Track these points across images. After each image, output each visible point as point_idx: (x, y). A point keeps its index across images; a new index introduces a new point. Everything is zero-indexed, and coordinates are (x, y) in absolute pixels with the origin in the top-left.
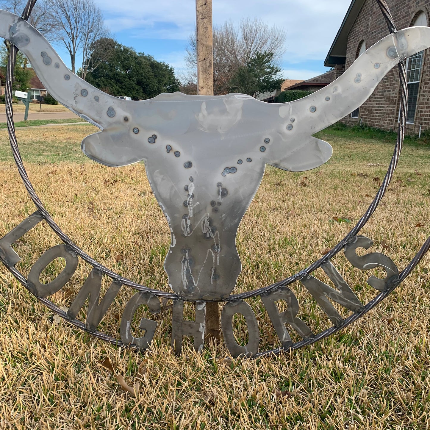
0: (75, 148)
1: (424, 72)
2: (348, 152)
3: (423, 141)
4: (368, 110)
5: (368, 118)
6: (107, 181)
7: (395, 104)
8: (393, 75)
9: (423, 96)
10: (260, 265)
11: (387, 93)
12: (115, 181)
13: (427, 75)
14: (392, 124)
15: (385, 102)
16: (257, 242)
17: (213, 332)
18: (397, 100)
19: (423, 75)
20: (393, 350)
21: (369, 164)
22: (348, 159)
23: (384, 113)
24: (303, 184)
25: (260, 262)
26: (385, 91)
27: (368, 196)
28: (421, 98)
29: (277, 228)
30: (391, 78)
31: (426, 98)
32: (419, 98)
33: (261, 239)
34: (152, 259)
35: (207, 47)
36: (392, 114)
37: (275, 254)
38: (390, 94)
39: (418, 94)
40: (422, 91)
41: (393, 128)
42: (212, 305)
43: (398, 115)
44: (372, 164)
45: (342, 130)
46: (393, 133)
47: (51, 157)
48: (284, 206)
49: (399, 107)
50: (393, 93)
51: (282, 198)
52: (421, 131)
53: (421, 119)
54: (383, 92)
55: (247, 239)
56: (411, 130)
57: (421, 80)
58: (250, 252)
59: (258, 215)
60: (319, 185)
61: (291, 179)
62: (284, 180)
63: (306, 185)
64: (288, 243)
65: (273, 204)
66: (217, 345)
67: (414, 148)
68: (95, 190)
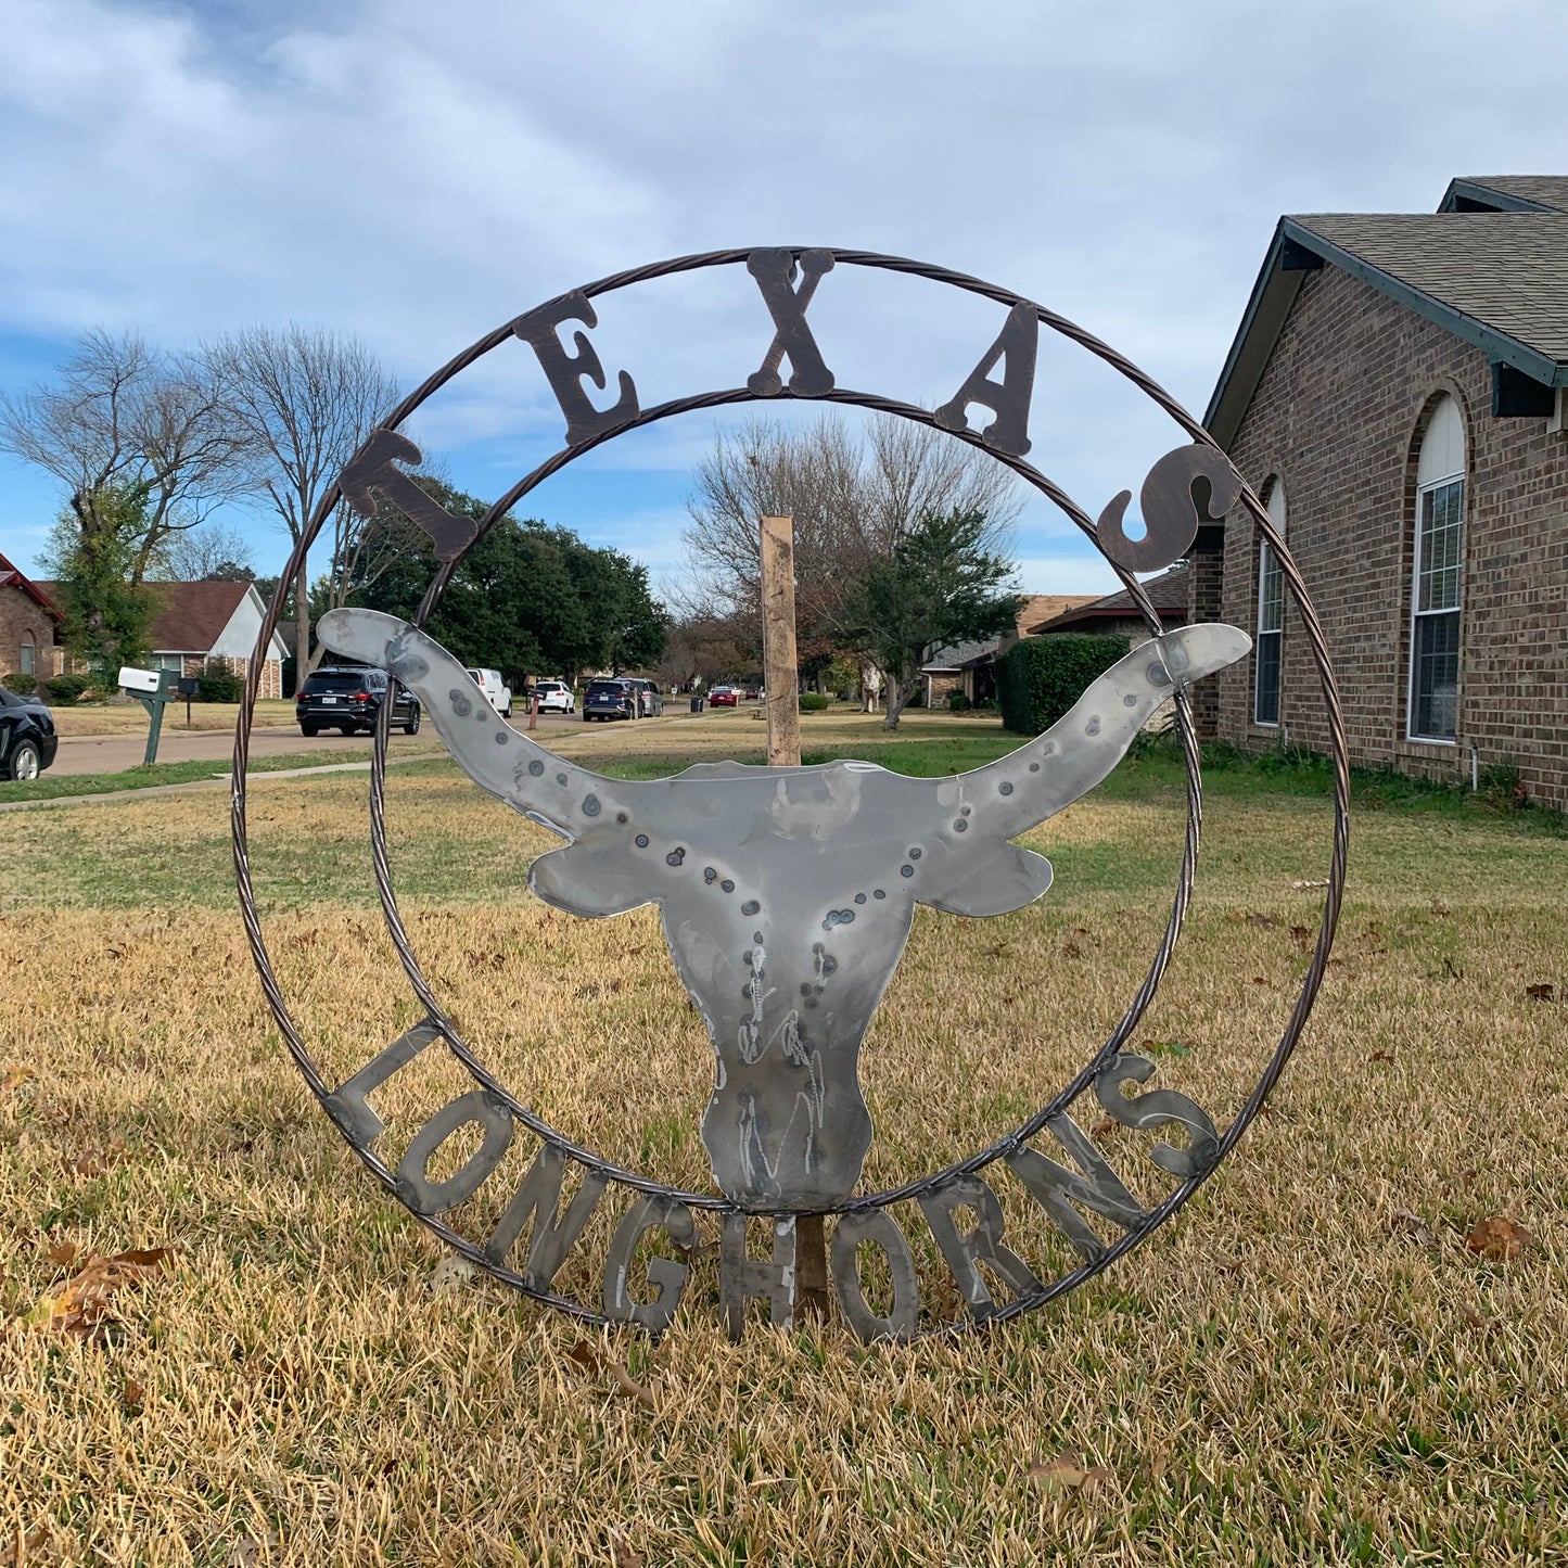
0: (345, 859)
1: (1471, 579)
2: (1235, 844)
3: (1487, 800)
4: (1308, 699)
5: (1311, 727)
6: (476, 960)
7: (1391, 679)
8: (1377, 585)
9: (1477, 654)
10: (929, 1161)
11: (1363, 644)
12: (498, 956)
13: (1480, 589)
14: (1388, 745)
15: (1359, 674)
16: (924, 1107)
17: (813, 1295)
18: (1397, 668)
19: (1467, 589)
20: (1226, 1319)
21: (1298, 884)
22: (1233, 867)
23: (1361, 710)
24: (1073, 951)
25: (929, 1155)
26: (1357, 639)
27: (1259, 981)
28: (1471, 661)
29: (982, 1072)
30: (1372, 597)
31: (1485, 662)
32: (1464, 662)
33: (936, 1102)
34: (646, 1154)
35: (787, 672)
36: (1386, 711)
37: (972, 1135)
38: (1372, 648)
39: (1461, 650)
40: (1470, 639)
41: (1391, 759)
42: (809, 1221)
43: (1405, 716)
44: (1308, 884)
45: (1222, 767)
46: (1393, 776)
47: (275, 888)
48: (1008, 1013)
49: (1406, 689)
50: (1384, 645)
51: (1003, 994)
52: (1479, 766)
53: (1476, 729)
54: (1349, 640)
55: (895, 1102)
56: (1450, 763)
57: (1462, 603)
58: (905, 1133)
59: (929, 1040)
60: (1119, 953)
61: (1036, 935)
62: (1015, 940)
63: (1078, 953)
64: (1008, 1109)
65: (973, 1008)
66: (825, 1323)
67: (1454, 826)
68: (448, 984)
